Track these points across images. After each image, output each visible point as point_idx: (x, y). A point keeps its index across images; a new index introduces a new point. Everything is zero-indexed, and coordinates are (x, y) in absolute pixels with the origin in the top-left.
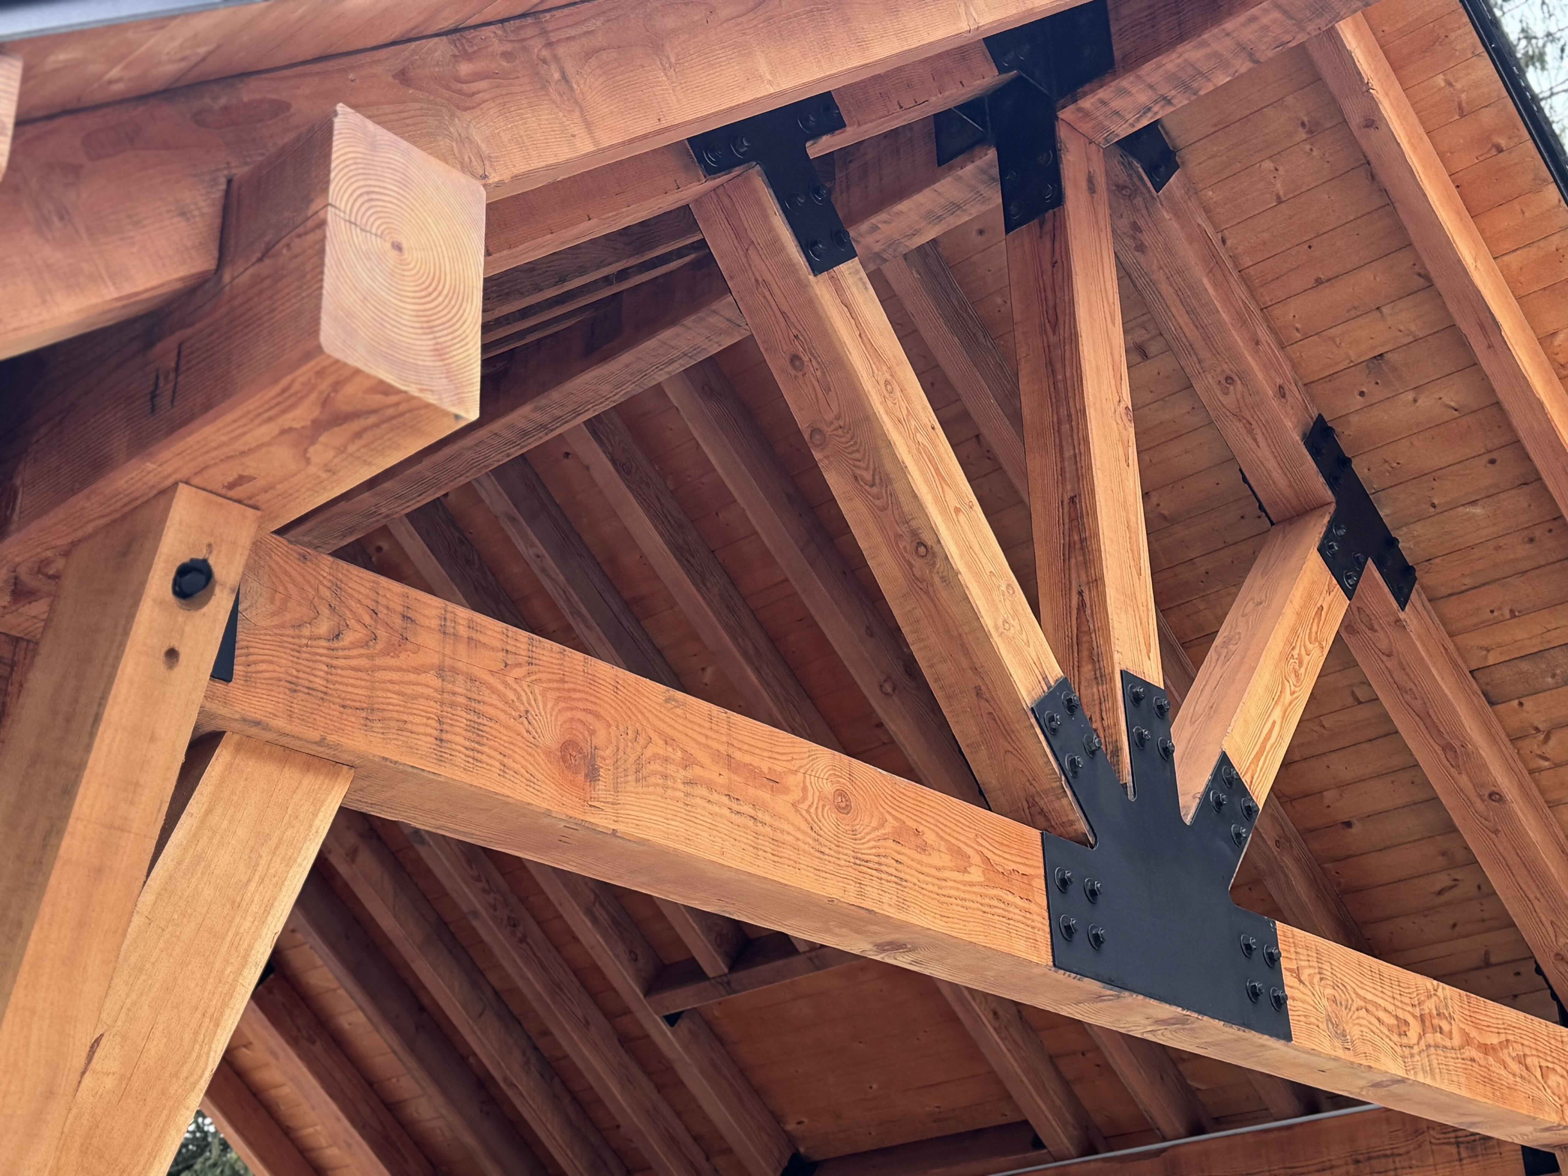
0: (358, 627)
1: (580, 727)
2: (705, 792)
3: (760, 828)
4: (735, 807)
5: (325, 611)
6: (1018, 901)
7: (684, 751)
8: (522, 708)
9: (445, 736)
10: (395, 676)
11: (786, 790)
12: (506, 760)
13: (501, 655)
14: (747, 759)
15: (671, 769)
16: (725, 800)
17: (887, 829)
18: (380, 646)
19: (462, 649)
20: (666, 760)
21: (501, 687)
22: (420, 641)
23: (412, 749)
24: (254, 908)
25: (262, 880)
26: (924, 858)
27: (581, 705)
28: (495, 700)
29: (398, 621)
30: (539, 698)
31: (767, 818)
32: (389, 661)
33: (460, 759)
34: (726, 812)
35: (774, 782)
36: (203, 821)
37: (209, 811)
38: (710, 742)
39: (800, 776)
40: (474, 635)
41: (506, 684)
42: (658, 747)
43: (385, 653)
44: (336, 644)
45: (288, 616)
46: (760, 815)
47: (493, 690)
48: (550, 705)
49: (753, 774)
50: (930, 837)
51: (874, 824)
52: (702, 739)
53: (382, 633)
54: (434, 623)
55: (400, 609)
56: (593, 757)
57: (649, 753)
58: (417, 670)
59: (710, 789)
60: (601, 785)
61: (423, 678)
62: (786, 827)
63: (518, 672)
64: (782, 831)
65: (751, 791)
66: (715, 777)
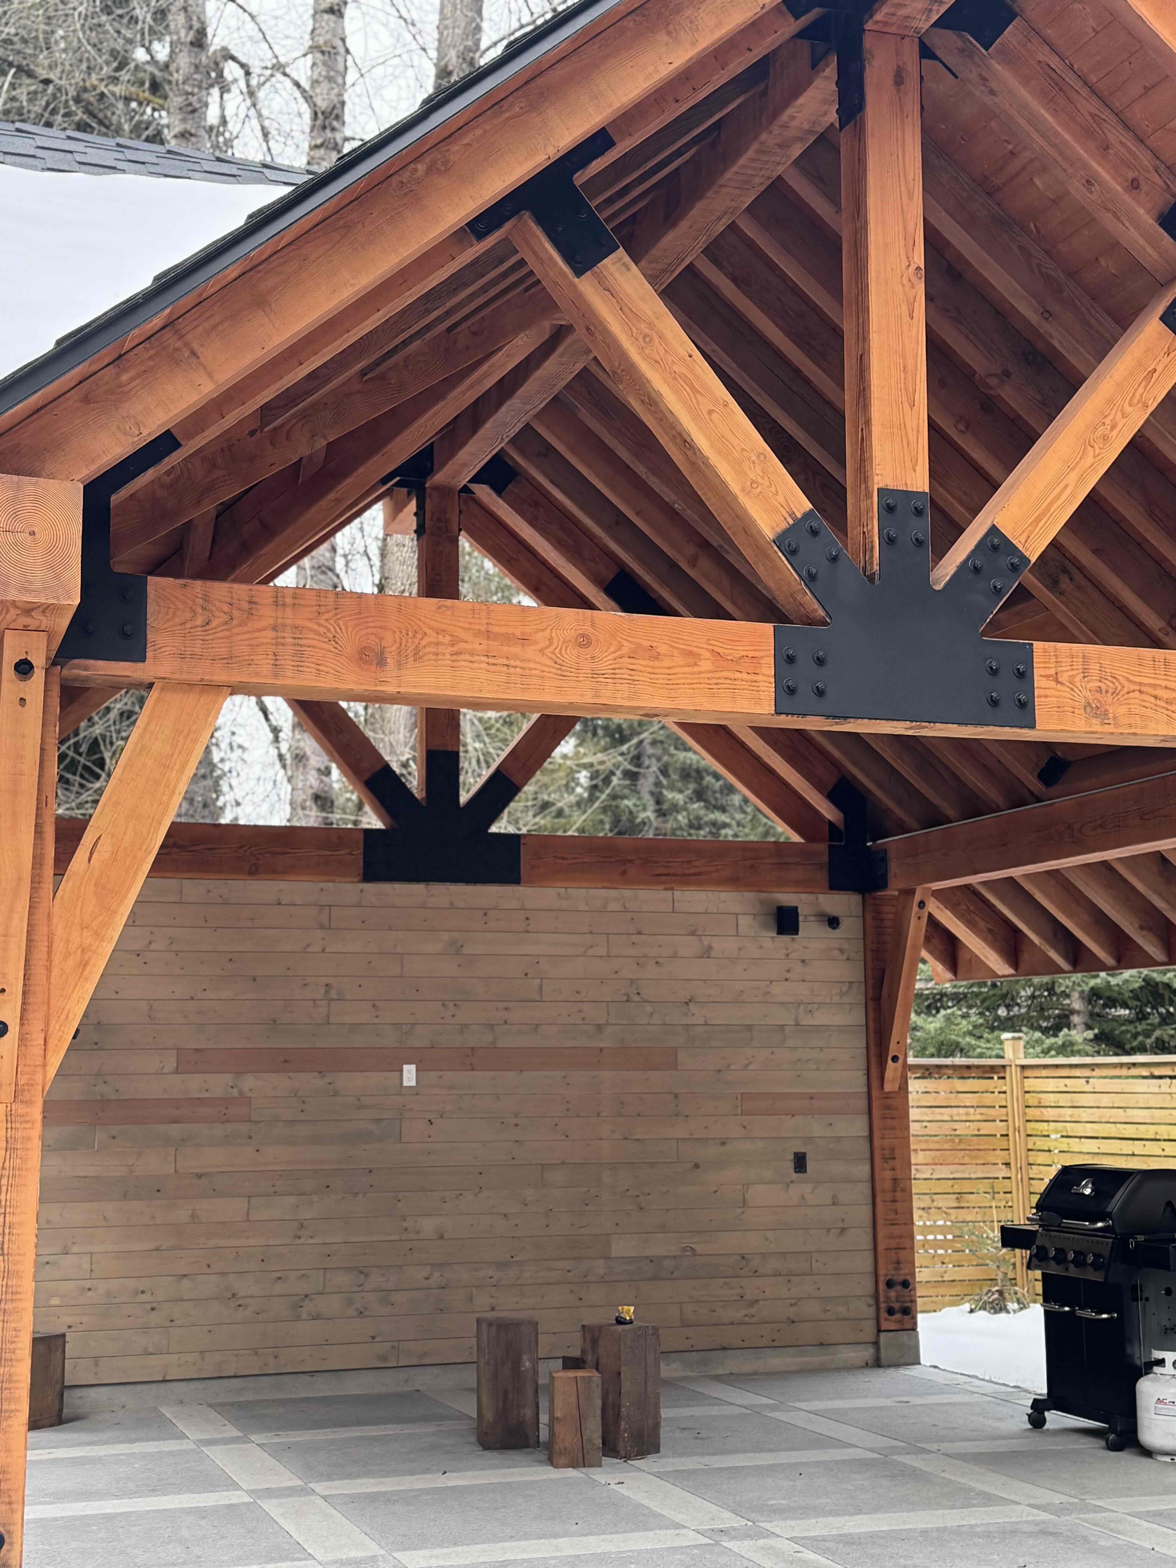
0: (222, 614)
1: (373, 637)
2: (468, 657)
3: (512, 670)
4: (491, 661)
5: (199, 610)
6: (745, 676)
7: (451, 635)
8: (331, 636)
9: (278, 663)
10: (246, 636)
11: (536, 642)
12: (320, 667)
13: (316, 608)
14: (503, 630)
15: (441, 649)
16: (485, 659)
17: (625, 650)
18: (235, 622)
19: (289, 611)
20: (438, 644)
21: (317, 627)
22: (261, 613)
23: (257, 674)
24: (177, 767)
25: (180, 753)
26: (657, 664)
27: (372, 625)
28: (311, 636)
29: (245, 605)
30: (343, 627)
31: (518, 663)
32: (241, 629)
33: (289, 674)
34: (484, 666)
35: (524, 640)
36: (145, 729)
37: (148, 724)
38: (472, 626)
39: (548, 631)
40: (297, 601)
41: (320, 625)
42: (432, 637)
43: (239, 625)
44: (207, 628)
45: (177, 620)
46: (512, 663)
47: (310, 630)
48: (350, 629)
49: (508, 639)
50: (663, 649)
51: (612, 649)
52: (467, 626)
53: (236, 613)
54: (270, 601)
55: (247, 598)
56: (382, 653)
57: (423, 643)
58: (260, 630)
59: (472, 655)
60: (388, 668)
61: (264, 633)
62: (533, 665)
63: (326, 616)
64: (530, 669)
65: (505, 648)
66: (477, 646)
